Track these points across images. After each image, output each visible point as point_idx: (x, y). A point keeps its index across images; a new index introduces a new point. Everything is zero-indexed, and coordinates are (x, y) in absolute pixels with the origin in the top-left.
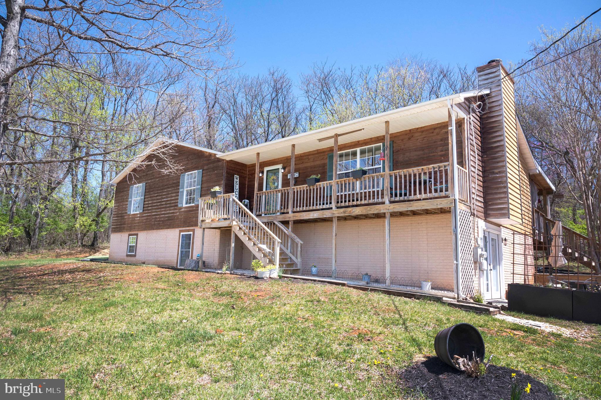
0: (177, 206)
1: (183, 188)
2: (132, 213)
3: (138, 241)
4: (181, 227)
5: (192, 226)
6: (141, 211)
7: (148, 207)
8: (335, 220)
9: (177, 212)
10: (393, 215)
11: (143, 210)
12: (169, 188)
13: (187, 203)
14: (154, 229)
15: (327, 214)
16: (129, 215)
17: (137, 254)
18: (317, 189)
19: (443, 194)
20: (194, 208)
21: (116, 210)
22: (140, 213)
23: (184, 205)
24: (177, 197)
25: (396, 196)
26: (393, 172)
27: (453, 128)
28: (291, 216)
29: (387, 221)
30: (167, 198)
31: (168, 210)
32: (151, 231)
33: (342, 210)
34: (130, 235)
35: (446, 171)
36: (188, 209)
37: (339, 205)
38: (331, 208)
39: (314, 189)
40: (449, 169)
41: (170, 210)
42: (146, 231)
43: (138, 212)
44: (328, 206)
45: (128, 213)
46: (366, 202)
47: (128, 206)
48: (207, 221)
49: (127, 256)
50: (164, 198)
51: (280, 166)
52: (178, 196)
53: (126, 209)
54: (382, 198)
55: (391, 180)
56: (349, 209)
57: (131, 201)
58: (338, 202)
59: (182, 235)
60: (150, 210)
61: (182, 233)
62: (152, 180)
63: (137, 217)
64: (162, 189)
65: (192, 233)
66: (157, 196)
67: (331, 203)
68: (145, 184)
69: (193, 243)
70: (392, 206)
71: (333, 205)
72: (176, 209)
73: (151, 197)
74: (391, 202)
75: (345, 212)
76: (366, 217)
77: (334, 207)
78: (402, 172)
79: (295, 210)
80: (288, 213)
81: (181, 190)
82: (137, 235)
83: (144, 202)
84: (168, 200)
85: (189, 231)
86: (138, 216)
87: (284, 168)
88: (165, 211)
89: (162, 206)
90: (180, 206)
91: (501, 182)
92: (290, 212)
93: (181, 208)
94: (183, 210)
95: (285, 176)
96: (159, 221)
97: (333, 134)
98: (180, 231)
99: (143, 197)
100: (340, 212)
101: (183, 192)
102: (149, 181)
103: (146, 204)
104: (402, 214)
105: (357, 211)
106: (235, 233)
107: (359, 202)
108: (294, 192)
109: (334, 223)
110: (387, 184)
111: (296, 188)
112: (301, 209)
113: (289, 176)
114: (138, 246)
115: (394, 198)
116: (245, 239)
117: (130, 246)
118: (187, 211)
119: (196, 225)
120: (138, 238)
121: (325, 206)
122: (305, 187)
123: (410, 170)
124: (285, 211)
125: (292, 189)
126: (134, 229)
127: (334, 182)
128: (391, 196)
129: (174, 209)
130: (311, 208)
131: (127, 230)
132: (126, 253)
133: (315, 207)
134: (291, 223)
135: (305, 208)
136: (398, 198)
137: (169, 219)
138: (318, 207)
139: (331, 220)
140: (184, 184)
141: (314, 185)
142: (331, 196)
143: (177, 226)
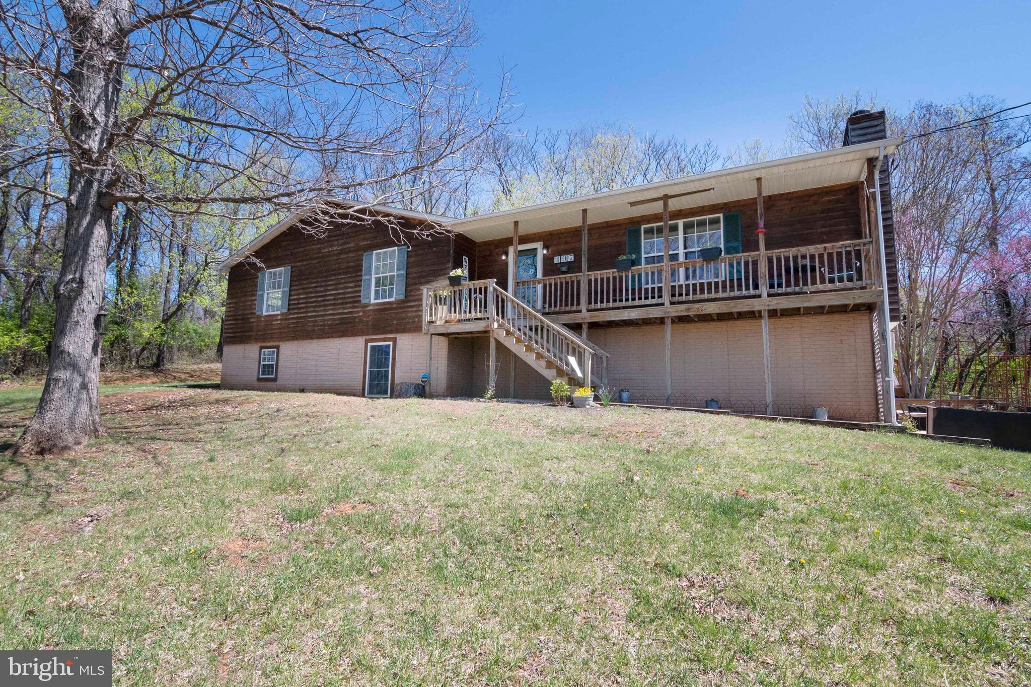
0: (359, 301)
1: (370, 274)
2: (265, 313)
3: (280, 357)
4: (367, 334)
5: (391, 332)
6: (285, 311)
7: (299, 304)
8: (668, 322)
9: (358, 312)
10: (773, 313)
11: (289, 309)
12: (340, 274)
13: (377, 298)
14: (312, 339)
15: (655, 313)
16: (259, 317)
17: (279, 376)
18: (633, 277)
19: (864, 283)
20: (394, 306)
21: (232, 309)
22: (282, 314)
23: (373, 301)
24: (357, 289)
25: (780, 285)
26: (775, 253)
27: (877, 190)
28: (585, 316)
29: (765, 323)
30: (337, 289)
31: (339, 309)
32: (307, 341)
33: (683, 307)
34: (261, 348)
36: (382, 307)
37: (677, 299)
38: (663, 304)
39: (627, 277)
40: (872, 248)
41: (344, 308)
42: (296, 342)
43: (279, 312)
44: (656, 301)
45: (258, 313)
46: (725, 295)
47: (256, 302)
48: (438, 323)
49: (259, 380)
50: (332, 290)
51: (539, 245)
52: (360, 286)
53: (252, 307)
54: (756, 288)
55: (771, 265)
56: (697, 306)
57: (262, 295)
58: (673, 295)
59: (372, 347)
60: (302, 308)
61: (370, 344)
62: (304, 263)
63: (277, 320)
64: (326, 277)
65: (391, 343)
66: (316, 287)
67: (660, 297)
68: (289, 268)
69: (394, 359)
70: (774, 301)
71: (666, 299)
72: (357, 307)
73: (303, 289)
74: (769, 295)
75: (688, 310)
76: (722, 317)
77: (667, 303)
78: (791, 252)
79: (593, 306)
80: (580, 311)
81: (364, 278)
82: (278, 347)
83: (290, 295)
84: (339, 294)
85: (384, 340)
86: (279, 317)
87: (546, 247)
88: (333, 310)
89: (327, 303)
90: (364, 301)
92: (584, 310)
93: (366, 305)
94: (370, 308)
96: (322, 325)
97: (661, 195)
98: (367, 341)
99: (287, 289)
100: (680, 310)
101: (370, 280)
102: (299, 264)
103: (294, 300)
104: (791, 313)
105: (712, 308)
106: (499, 344)
107: (713, 295)
108: (590, 281)
109: (668, 326)
110: (763, 268)
111: (593, 275)
112: (604, 305)
113: (556, 260)
114: (280, 365)
115: (776, 290)
116: (520, 350)
117: (264, 365)
118: (378, 310)
119: (398, 331)
120: (281, 352)
121: (650, 301)
122: (610, 273)
123: (804, 250)
124: (574, 308)
125: (585, 276)
126: (271, 338)
127: (666, 265)
128: (772, 286)
129: (353, 307)
130: (624, 303)
131: (257, 340)
132: (256, 377)
133: (630, 303)
134: (585, 327)
135: (611, 305)
136: (784, 290)
137: (343, 322)
138: (637, 303)
139: (661, 321)
140: (370, 267)
141: (627, 269)
142: (660, 289)
143: (362, 333)
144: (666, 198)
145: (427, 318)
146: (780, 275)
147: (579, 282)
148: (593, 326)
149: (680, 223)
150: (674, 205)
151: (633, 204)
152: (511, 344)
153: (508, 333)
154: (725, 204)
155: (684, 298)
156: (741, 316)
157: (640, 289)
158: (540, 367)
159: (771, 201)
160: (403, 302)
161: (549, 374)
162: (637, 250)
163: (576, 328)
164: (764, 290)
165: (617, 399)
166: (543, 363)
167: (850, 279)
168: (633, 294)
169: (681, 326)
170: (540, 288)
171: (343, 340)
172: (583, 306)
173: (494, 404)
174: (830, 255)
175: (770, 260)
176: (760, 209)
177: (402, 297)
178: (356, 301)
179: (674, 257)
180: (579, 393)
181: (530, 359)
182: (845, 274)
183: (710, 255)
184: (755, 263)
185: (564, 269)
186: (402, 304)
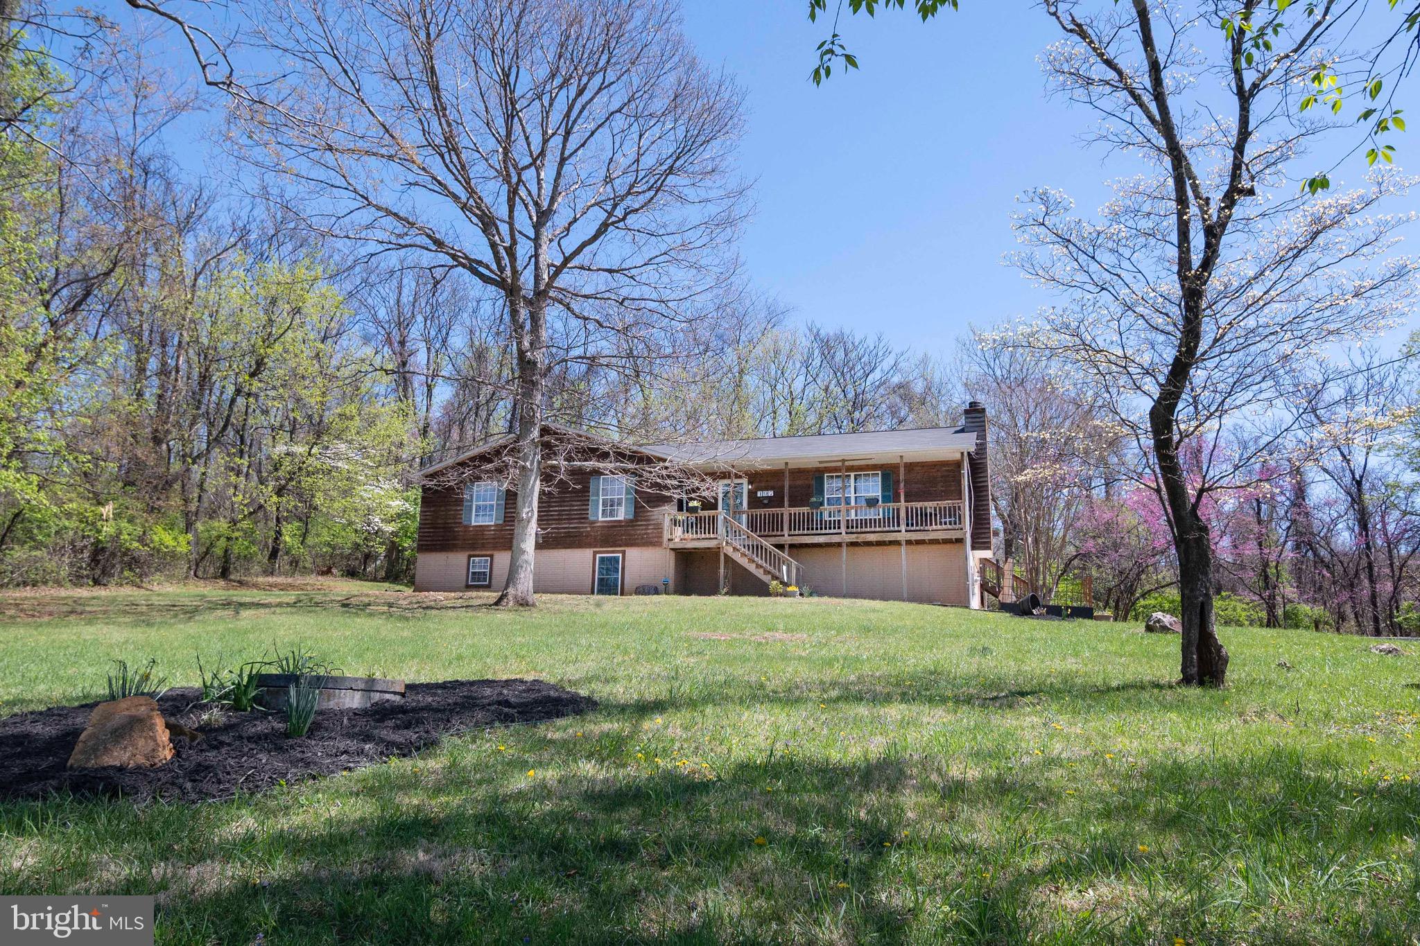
0: (586, 518)
1: (598, 495)
2: (473, 524)
3: (494, 566)
4: (595, 547)
5: (620, 546)
6: (501, 522)
8: (844, 546)
9: (585, 527)
10: (908, 542)
11: (505, 521)
12: (564, 493)
13: (604, 516)
15: (836, 539)
16: (467, 527)
17: (493, 581)
18: (821, 513)
19: (957, 526)
20: (623, 523)
21: (431, 518)
22: (496, 525)
23: (601, 519)
24: (583, 507)
25: (912, 525)
26: (910, 505)
27: (966, 470)
28: (787, 539)
29: (903, 548)
30: (561, 506)
31: (564, 524)
33: (854, 536)
34: (470, 556)
35: (959, 507)
36: (611, 524)
37: (850, 530)
38: (841, 533)
39: (816, 513)
40: (962, 506)
41: (575, 523)
43: (493, 523)
44: (836, 531)
45: (465, 523)
46: (880, 529)
47: (462, 512)
49: (468, 586)
50: (556, 506)
51: (745, 481)
52: (587, 505)
53: (455, 517)
54: (898, 525)
55: (907, 512)
56: (863, 535)
57: (470, 506)
58: (848, 527)
59: (602, 559)
61: (598, 556)
63: (490, 531)
65: (620, 555)
67: (839, 528)
69: (623, 568)
70: (909, 534)
71: (843, 530)
72: (583, 523)
74: (906, 531)
75: (857, 538)
76: (880, 544)
77: (844, 533)
78: (919, 505)
79: (792, 532)
80: (783, 535)
81: (591, 498)
82: (492, 556)
83: (507, 509)
84: (564, 511)
85: (613, 552)
86: (493, 528)
87: (750, 483)
88: (557, 524)
89: (550, 518)
90: (592, 518)
91: (985, 519)
92: (786, 535)
93: (594, 522)
94: (598, 524)
95: (752, 494)
96: (545, 537)
97: (841, 458)
98: (595, 553)
99: (503, 502)
100: (853, 538)
101: (598, 501)
103: (511, 513)
104: (919, 542)
105: (872, 538)
106: (726, 555)
107: (873, 529)
108: (790, 514)
109: (844, 548)
110: (903, 514)
111: (793, 510)
112: (801, 532)
113: (759, 494)
114: (495, 571)
115: (910, 528)
116: (743, 562)
117: (474, 573)
118: (608, 527)
119: (627, 545)
120: (496, 560)
121: (832, 531)
122: (805, 509)
123: (926, 504)
124: (779, 533)
125: (787, 511)
126: (483, 547)
127: (843, 507)
128: (908, 525)
129: (580, 523)
130: (815, 532)
131: (463, 548)
132: (464, 583)
133: (819, 532)
134: (787, 547)
135: (806, 532)
136: (914, 528)
137: (568, 535)
138: (823, 531)
139: (839, 545)
140: (598, 490)
141: (817, 508)
142: (839, 521)
143: (589, 545)
144: (844, 461)
145: (666, 536)
146: (912, 519)
147: (782, 515)
148: (791, 546)
149: (852, 475)
150: (847, 463)
151: (820, 462)
152: (737, 557)
153: (735, 549)
154: (883, 465)
155: (854, 530)
156: (891, 543)
157: (821, 521)
158: (759, 573)
159: (910, 467)
160: (631, 521)
161: (766, 578)
162: (821, 492)
163: (780, 547)
164: (903, 528)
165: (816, 592)
166: (761, 571)
167: (950, 524)
168: (821, 524)
169: (851, 548)
170: (744, 517)
171: (569, 551)
172: (786, 532)
173: (727, 598)
174: (940, 508)
175: (907, 508)
176: (902, 470)
177: (631, 517)
178: (583, 518)
179: (848, 501)
180: (790, 589)
181: (752, 568)
182: (948, 520)
183: (872, 503)
184: (898, 510)
185: (766, 502)
186: (630, 523)
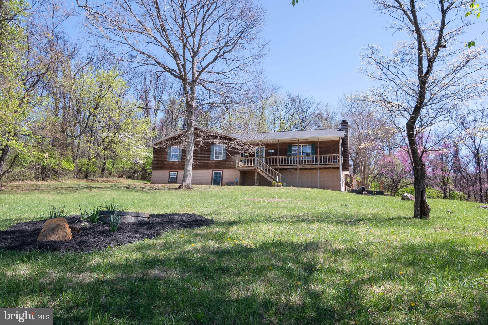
1: (214, 151)
2: (171, 161)
3: (178, 175)
4: (213, 169)
5: (221, 169)
10: (320, 168)
11: (182, 160)
12: (202, 150)
13: (216, 158)
15: (295, 167)
16: (169, 162)
17: (178, 180)
19: (337, 163)
20: (222, 161)
21: (156, 159)
22: (179, 161)
23: (214, 159)
24: (208, 155)
26: (321, 155)
27: (341, 144)
29: (318, 170)
31: (202, 161)
33: (302, 166)
34: (170, 172)
37: (300, 164)
39: (289, 158)
40: (339, 156)
41: (204, 161)
43: (177, 161)
44: (296, 164)
45: (168, 160)
46: (311, 164)
47: (167, 157)
48: (240, 167)
50: (199, 155)
51: (264, 147)
52: (210, 155)
53: (165, 158)
54: (317, 163)
56: (305, 166)
57: (170, 155)
58: (299, 163)
59: (215, 173)
61: (213, 172)
63: (177, 163)
65: (221, 172)
67: (296, 163)
69: (222, 176)
70: (320, 166)
71: (298, 164)
76: (310, 169)
77: (298, 165)
78: (324, 155)
79: (280, 165)
81: (211, 152)
82: (177, 172)
83: (182, 155)
84: (202, 156)
87: (266, 147)
88: (200, 161)
89: (197, 159)
90: (211, 159)
91: (347, 161)
92: (278, 166)
93: (212, 160)
94: (214, 161)
95: (266, 151)
98: (213, 171)
99: (181, 153)
100: (301, 167)
101: (213, 153)
103: (184, 157)
104: (324, 168)
105: (308, 167)
106: (257, 172)
107: (308, 164)
108: (280, 158)
109: (298, 170)
110: (319, 159)
112: (283, 165)
113: (269, 151)
114: (178, 177)
115: (321, 163)
116: (263, 175)
117: (171, 177)
118: (217, 162)
119: (224, 168)
120: (179, 173)
121: (294, 164)
122: (285, 157)
123: (327, 155)
124: (276, 165)
125: (279, 157)
126: (174, 168)
127: (298, 156)
129: (208, 161)
130: (288, 164)
131: (168, 169)
132: (168, 181)
134: (278, 169)
135: (285, 164)
136: (322, 163)
137: (204, 165)
138: (291, 164)
139: (296, 169)
140: (214, 149)
141: (289, 156)
142: (296, 161)
143: (210, 168)
144: (298, 140)
145: (237, 165)
146: (322, 160)
147: (277, 159)
148: (280, 169)
149: (301, 145)
150: (300, 141)
151: (290, 141)
152: (261, 173)
153: (261, 170)
154: (312, 142)
155: (302, 164)
156: (314, 169)
157: (290, 161)
158: (269, 178)
159: (322, 142)
160: (225, 160)
161: (271, 180)
162: (290, 151)
163: (276, 169)
164: (319, 163)
165: (288, 185)
169: (301, 170)
170: (264, 159)
171: (203, 170)
173: (257, 187)
174: (332, 157)
175: (320, 157)
176: (319, 143)
178: (208, 159)
179: (300, 154)
180: (279, 184)
181: (266, 177)
182: (334, 161)
183: (308, 155)
184: (317, 157)
185: (271, 154)
